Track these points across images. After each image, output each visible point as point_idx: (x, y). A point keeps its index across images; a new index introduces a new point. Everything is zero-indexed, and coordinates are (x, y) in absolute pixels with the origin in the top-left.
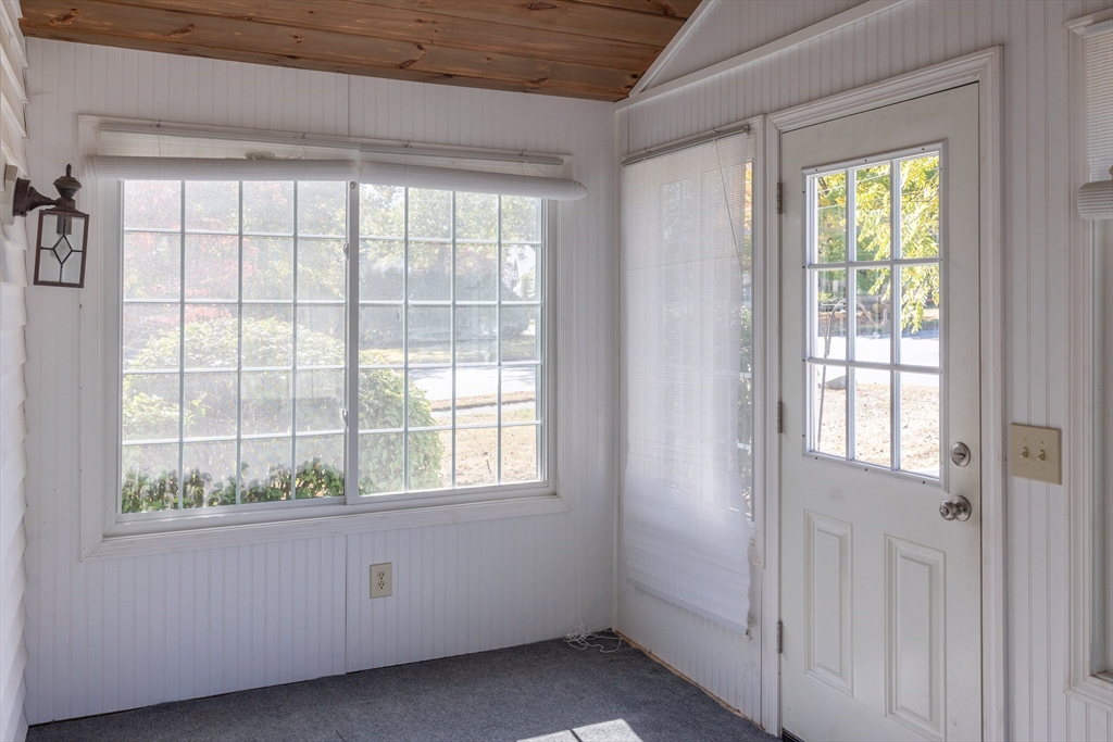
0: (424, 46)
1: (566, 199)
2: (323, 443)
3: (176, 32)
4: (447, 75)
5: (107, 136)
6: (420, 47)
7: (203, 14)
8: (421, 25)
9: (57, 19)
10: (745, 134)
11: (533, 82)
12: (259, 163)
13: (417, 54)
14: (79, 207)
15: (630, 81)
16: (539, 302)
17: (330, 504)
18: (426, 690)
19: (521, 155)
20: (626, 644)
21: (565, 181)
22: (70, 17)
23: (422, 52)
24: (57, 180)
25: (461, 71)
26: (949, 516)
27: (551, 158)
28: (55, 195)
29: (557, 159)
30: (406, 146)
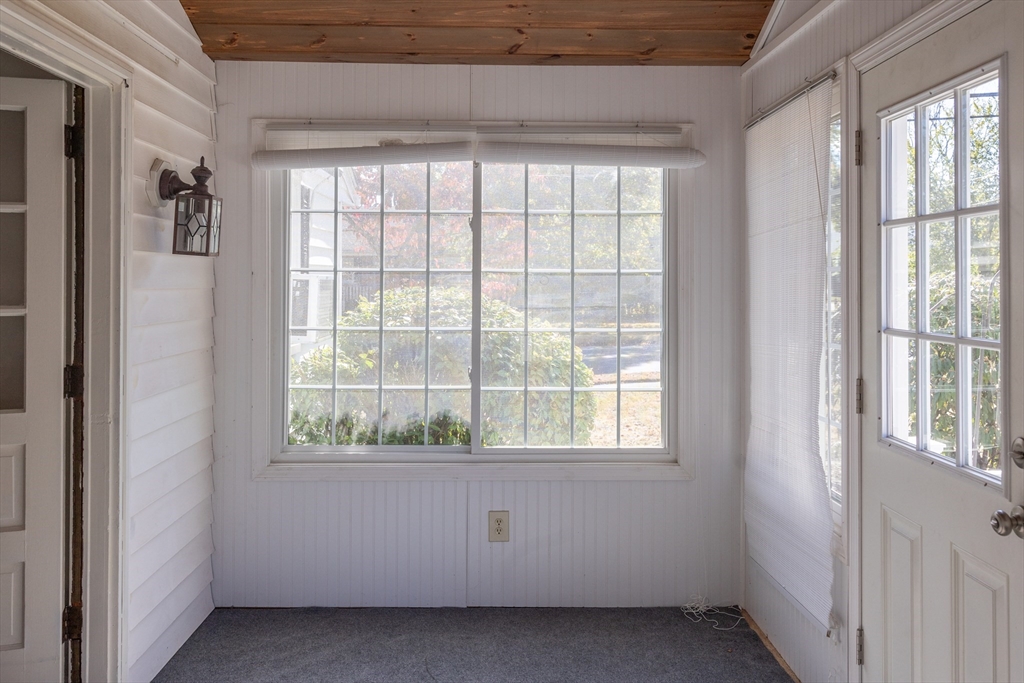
0: (524, 30)
1: (686, 167)
2: (452, 396)
3: (314, 43)
4: (555, 55)
5: (272, 134)
6: (520, 32)
7: (329, 25)
8: (513, 10)
9: (226, 43)
10: (830, 81)
11: (642, 53)
12: (391, 150)
13: (520, 39)
14: (210, 191)
15: (748, 42)
16: (661, 271)
17: (457, 452)
18: (525, 635)
19: (637, 127)
20: (745, 624)
21: (684, 149)
22: (235, 40)
23: (524, 36)
24: (193, 170)
25: (567, 50)
26: (1002, 530)
27: (669, 127)
28: (192, 182)
29: (675, 127)
30: (522, 125)
